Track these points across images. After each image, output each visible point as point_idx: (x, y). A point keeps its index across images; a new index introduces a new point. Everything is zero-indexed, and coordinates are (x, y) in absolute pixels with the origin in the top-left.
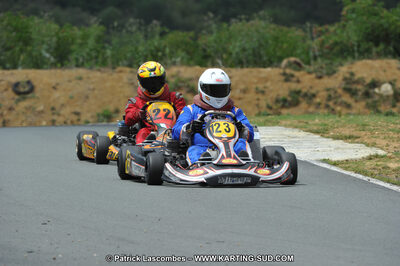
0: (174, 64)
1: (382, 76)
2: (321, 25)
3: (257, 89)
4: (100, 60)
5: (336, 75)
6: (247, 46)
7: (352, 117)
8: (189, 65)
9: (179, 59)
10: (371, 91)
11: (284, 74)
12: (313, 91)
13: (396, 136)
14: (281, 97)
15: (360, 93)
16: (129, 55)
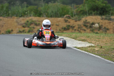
0: (30, 16)
1: (95, 21)
2: (77, 5)
3: (56, 24)
4: (7, 14)
5: (81, 20)
6: (54, 11)
7: (85, 34)
8: (35, 16)
9: (32, 15)
10: (92, 26)
11: (65, 20)
12: (74, 25)
13: (98, 40)
14: (64, 27)
15: (88, 27)
16: (16, 13)
